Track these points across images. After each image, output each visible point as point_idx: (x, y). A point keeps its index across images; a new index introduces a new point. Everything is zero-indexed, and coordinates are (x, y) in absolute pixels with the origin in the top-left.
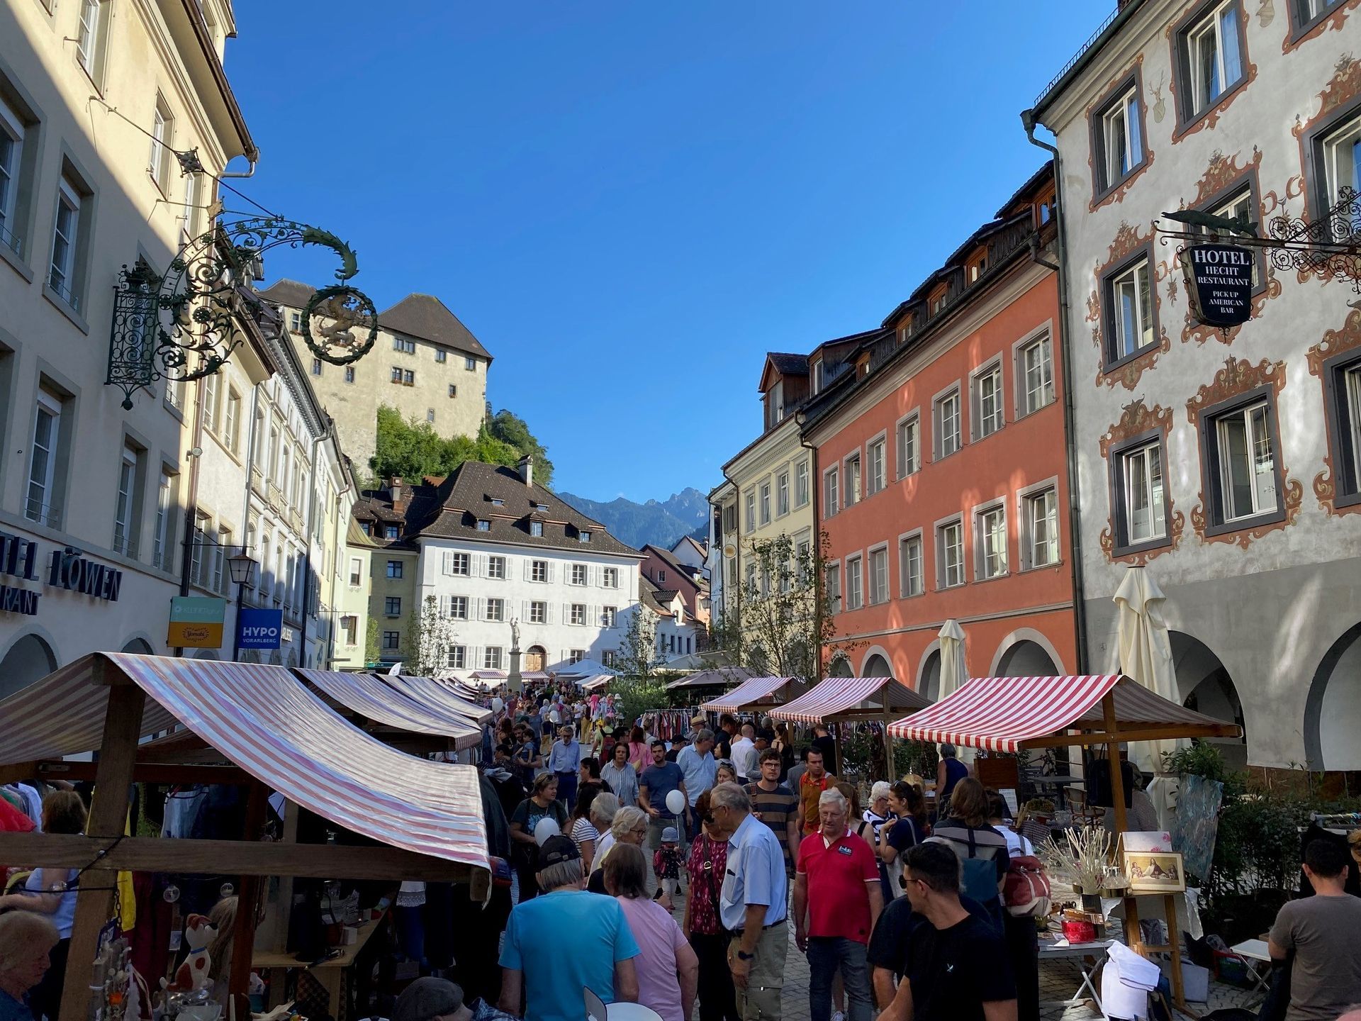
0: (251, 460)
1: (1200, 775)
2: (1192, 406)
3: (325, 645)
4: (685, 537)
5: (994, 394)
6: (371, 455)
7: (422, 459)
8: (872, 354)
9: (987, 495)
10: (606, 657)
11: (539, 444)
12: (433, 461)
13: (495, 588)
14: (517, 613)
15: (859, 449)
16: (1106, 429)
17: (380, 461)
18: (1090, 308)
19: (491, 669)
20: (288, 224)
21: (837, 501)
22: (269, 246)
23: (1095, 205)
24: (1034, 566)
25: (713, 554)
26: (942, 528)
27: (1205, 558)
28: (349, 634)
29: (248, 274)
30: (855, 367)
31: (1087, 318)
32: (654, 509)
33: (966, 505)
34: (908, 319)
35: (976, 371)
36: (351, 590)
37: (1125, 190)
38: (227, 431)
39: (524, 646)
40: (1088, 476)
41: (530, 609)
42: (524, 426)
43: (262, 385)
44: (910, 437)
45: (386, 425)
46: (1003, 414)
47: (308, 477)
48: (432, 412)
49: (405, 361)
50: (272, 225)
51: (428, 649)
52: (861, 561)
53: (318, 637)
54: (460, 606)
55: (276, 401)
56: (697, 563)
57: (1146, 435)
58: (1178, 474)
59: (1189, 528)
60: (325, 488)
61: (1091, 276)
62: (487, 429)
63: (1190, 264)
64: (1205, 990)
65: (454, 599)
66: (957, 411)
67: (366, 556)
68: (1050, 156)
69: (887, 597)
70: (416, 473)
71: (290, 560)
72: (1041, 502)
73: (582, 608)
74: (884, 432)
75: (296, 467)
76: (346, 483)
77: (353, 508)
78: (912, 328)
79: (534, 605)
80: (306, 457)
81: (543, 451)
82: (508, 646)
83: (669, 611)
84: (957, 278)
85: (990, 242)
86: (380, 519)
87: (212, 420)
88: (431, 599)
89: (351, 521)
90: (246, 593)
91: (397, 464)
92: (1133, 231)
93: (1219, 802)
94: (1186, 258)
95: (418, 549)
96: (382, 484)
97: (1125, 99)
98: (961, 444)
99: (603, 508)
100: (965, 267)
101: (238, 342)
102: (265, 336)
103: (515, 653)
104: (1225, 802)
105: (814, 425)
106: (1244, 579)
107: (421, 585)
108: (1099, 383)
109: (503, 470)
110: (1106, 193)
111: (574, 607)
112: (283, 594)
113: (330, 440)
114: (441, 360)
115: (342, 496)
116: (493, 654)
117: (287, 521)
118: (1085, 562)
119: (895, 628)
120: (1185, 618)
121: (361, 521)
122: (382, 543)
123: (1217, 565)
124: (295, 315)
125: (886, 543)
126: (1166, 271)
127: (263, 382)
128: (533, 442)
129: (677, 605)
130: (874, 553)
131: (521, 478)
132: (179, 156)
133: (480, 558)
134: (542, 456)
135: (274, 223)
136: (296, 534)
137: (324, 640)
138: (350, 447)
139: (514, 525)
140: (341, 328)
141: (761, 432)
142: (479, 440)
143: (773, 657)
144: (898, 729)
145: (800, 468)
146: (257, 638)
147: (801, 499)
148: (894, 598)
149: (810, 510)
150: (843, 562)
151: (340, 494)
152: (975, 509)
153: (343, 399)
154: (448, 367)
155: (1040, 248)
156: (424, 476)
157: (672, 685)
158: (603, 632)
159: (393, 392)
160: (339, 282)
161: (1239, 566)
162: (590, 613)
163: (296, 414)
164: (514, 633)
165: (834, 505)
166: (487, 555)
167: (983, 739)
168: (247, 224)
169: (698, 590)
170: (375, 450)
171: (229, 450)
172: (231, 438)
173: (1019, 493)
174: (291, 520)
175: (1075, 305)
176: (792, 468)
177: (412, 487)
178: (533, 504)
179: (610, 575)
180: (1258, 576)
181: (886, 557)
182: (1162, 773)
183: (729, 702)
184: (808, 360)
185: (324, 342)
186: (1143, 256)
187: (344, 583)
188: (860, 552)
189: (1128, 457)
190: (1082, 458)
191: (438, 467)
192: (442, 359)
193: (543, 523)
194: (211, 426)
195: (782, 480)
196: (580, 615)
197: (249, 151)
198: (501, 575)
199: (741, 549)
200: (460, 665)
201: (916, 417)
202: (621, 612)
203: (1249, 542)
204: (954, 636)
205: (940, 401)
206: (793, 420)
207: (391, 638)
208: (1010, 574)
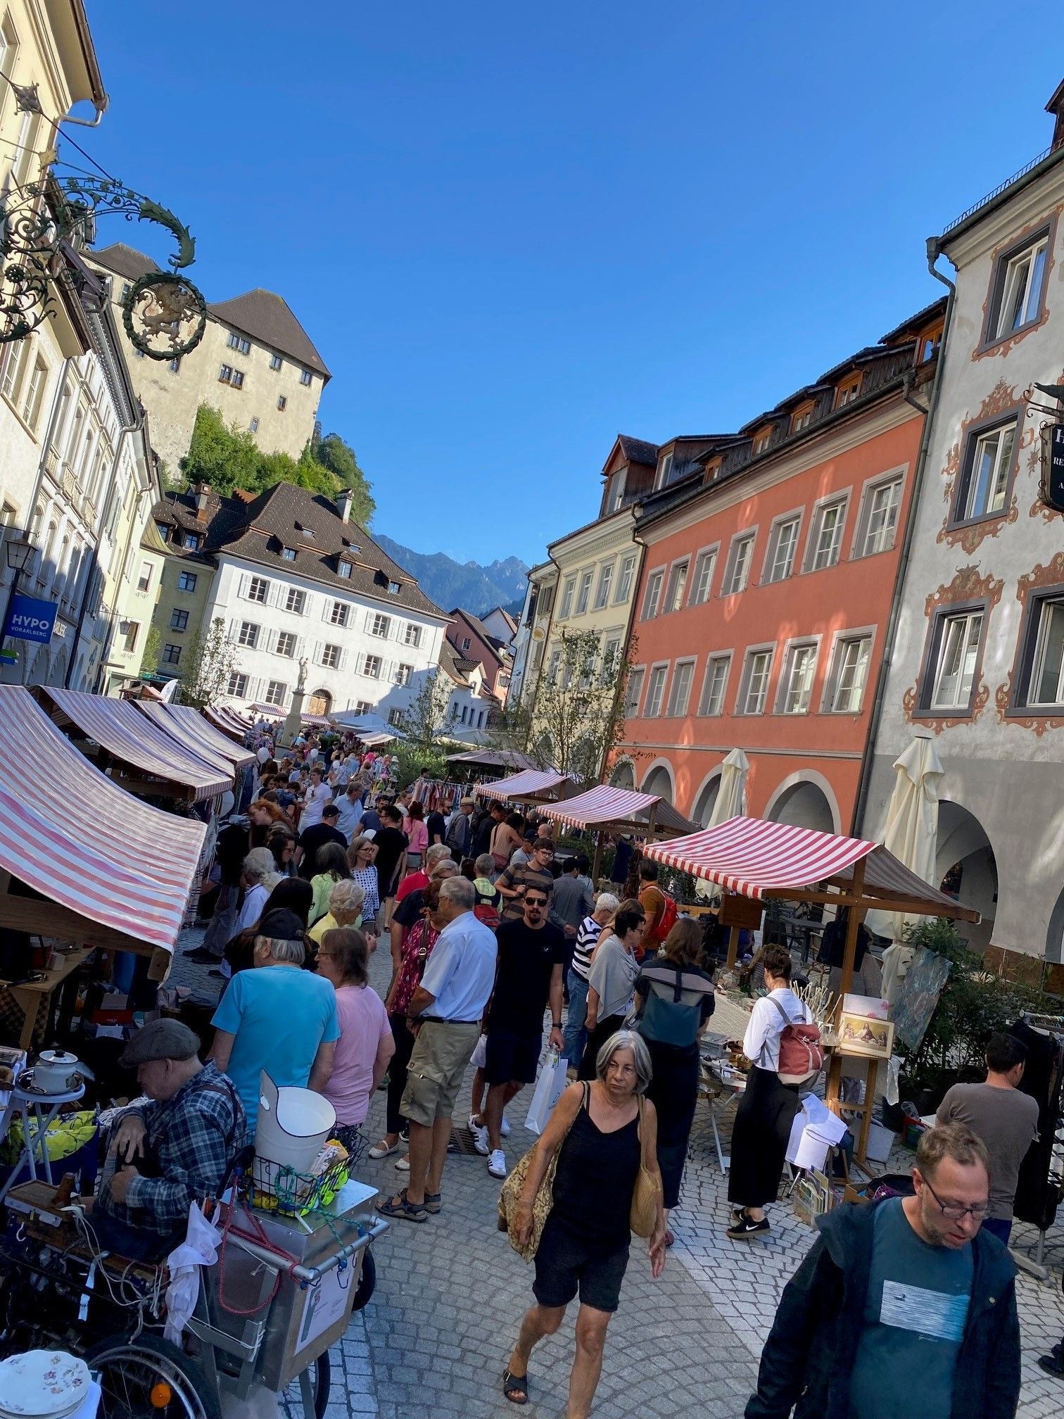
0: (50, 439)
1: (935, 950)
2: (1023, 583)
3: (100, 647)
4: (498, 608)
5: (835, 529)
6: (183, 455)
7: (236, 470)
8: (724, 459)
9: (805, 630)
10: (392, 714)
11: (364, 478)
12: (248, 475)
13: (290, 622)
14: (308, 653)
15: (689, 556)
16: (935, 588)
17: (191, 463)
18: (949, 460)
19: (272, 704)
20: (125, 192)
21: (657, 605)
22: (101, 213)
23: (979, 354)
24: (833, 710)
25: (523, 632)
26: (753, 654)
27: (1000, 737)
28: (128, 639)
29: (77, 233)
30: (704, 470)
31: (943, 471)
32: (473, 571)
33: (782, 637)
34: (768, 430)
35: (822, 500)
36: (138, 595)
37: (1012, 345)
38: (28, 402)
39: (309, 688)
40: (907, 632)
41: (323, 651)
42: (352, 456)
43: (74, 360)
44: (743, 555)
45: (205, 427)
46: (839, 551)
47: (109, 467)
48: (256, 421)
49: (237, 361)
50: (108, 189)
51: (207, 672)
52: (667, 671)
53: (94, 637)
54: (250, 633)
55: (87, 380)
56: (505, 639)
57: (973, 603)
58: (994, 649)
59: (991, 704)
60: (126, 483)
61: (958, 427)
62: (311, 451)
63: (1050, 443)
64: (887, 1152)
65: (245, 625)
66: (795, 538)
67: (159, 561)
68: (946, 291)
69: (684, 712)
70: (227, 483)
71: (76, 553)
72: (856, 648)
73: (377, 660)
74: (718, 544)
75: (98, 454)
76: (150, 481)
77: (153, 508)
78: (771, 440)
79: (328, 647)
80: (110, 446)
81: (368, 487)
82: (293, 685)
83: (467, 680)
84: (825, 398)
85: (867, 368)
86: (180, 524)
87: (12, 389)
88: (219, 622)
89: (149, 522)
90: (22, 578)
91: (210, 470)
92: (1009, 391)
93: (945, 980)
94: (1048, 435)
95: (216, 565)
96: (189, 488)
97: (1035, 248)
98: (790, 573)
99: (421, 560)
100: (836, 389)
101: (50, 311)
102: (85, 307)
103: (299, 694)
104: (951, 980)
105: (650, 521)
106: (1031, 766)
107: (213, 604)
108: (939, 540)
109: (320, 500)
110: (993, 343)
111: (369, 658)
112: (63, 586)
113: (139, 433)
114: (276, 368)
115: (143, 494)
116: (276, 690)
117: (79, 511)
118: (884, 716)
119: (685, 744)
120: (967, 792)
121: (159, 523)
122: (179, 551)
123: (1009, 747)
124: (126, 285)
125: (695, 658)
126: (1032, 439)
127: (76, 357)
128: (359, 475)
129: (476, 676)
130: (682, 665)
131: (338, 512)
132: (16, 90)
133: (279, 588)
134: (366, 492)
135: (111, 188)
136: (87, 526)
137: (100, 641)
138: (162, 442)
139: (322, 560)
140: (166, 320)
141: (595, 516)
142: (300, 462)
143: (557, 751)
144: (654, 851)
145: (627, 563)
146: (26, 628)
147: (621, 596)
148: (691, 714)
149: (628, 608)
150: (649, 667)
151: (142, 491)
152: (790, 641)
153: (163, 389)
154: (282, 376)
155: (914, 387)
156: (236, 489)
157: (453, 758)
158: (394, 689)
159: (219, 392)
160: (172, 269)
161: (1030, 751)
162: (385, 668)
163: (107, 397)
164: (301, 672)
165: (653, 608)
166: (287, 586)
167: (731, 879)
168: (81, 183)
169: (501, 665)
170: (188, 450)
171: (27, 424)
172: (31, 410)
173: (837, 634)
174: (83, 510)
175: (935, 454)
176: (618, 562)
177: (221, 498)
178: (346, 543)
179: (413, 633)
180: (1045, 765)
181: (692, 672)
182: (901, 941)
183: (501, 789)
184: (659, 451)
185: (144, 331)
186: (1013, 418)
187: (130, 587)
188: (668, 662)
189: (950, 621)
190: (905, 613)
191: (252, 481)
192: (277, 366)
193: (352, 564)
194: (11, 394)
195: (607, 571)
196: (374, 667)
197: (98, 98)
198: (298, 609)
199: (551, 635)
200: (240, 694)
201: (752, 535)
202: (417, 672)
203: (1045, 729)
204: (739, 766)
205: (780, 524)
206: (630, 512)
207: (172, 651)
208: (808, 713)
